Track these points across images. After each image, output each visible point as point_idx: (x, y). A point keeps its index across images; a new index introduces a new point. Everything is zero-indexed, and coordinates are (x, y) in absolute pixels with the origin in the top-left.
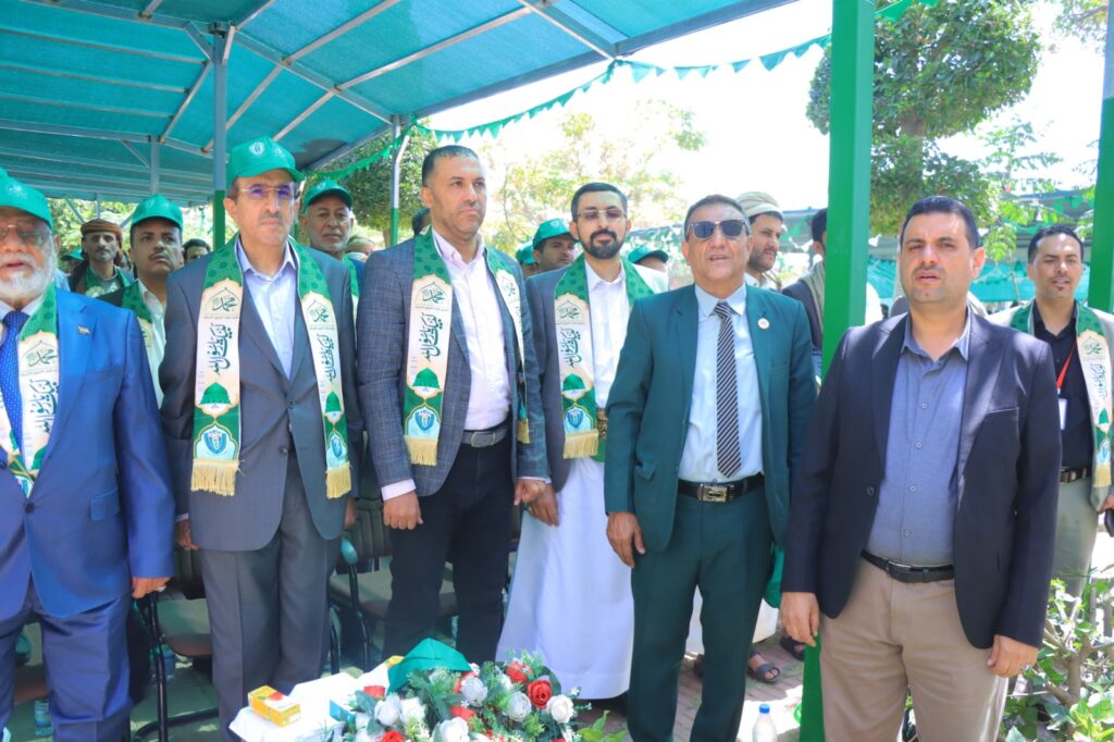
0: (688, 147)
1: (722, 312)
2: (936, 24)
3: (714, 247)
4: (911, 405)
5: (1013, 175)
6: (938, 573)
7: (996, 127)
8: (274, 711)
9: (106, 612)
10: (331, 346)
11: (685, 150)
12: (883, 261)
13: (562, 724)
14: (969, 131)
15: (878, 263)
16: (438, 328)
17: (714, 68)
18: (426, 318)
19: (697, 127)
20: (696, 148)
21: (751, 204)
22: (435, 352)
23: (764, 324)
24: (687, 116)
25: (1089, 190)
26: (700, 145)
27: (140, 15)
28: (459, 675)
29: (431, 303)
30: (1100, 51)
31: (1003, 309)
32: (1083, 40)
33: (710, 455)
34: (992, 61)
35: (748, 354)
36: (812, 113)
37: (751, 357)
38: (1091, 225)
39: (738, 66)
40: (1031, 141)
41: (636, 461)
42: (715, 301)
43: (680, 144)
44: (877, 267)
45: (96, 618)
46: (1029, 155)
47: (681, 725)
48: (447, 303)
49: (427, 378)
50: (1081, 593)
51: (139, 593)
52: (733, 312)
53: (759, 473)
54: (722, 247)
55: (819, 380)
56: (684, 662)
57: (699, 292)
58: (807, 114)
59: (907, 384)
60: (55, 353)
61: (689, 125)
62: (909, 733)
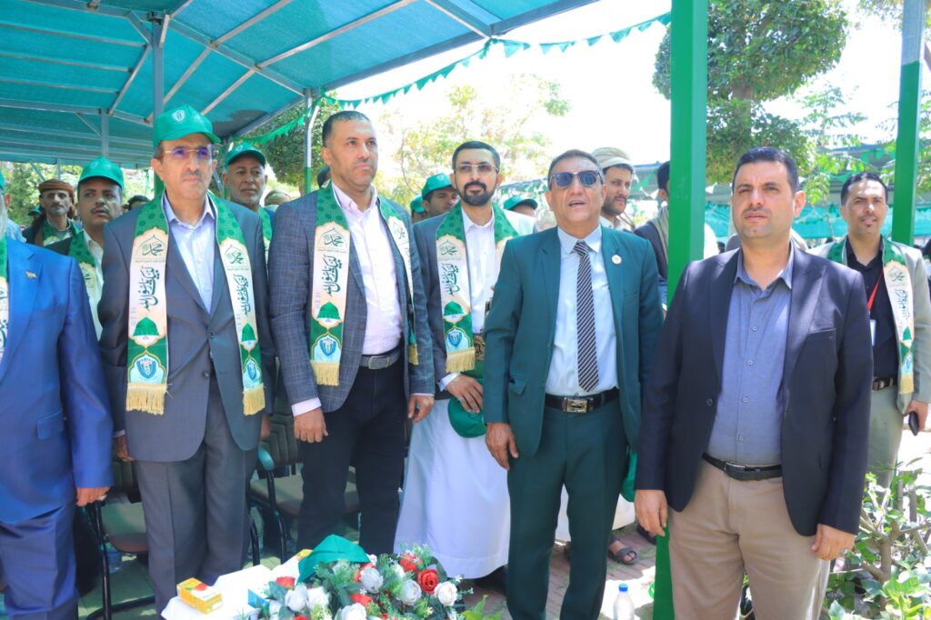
0: (555, 112)
1: (581, 250)
2: (760, 4)
3: (573, 194)
4: (743, 328)
5: (827, 132)
6: (768, 472)
7: (811, 92)
8: (199, 600)
9: (54, 517)
10: (246, 284)
11: (553, 116)
12: (720, 206)
13: (448, 607)
14: (789, 95)
15: (715, 207)
16: (338, 268)
17: (573, 44)
18: (327, 259)
19: (562, 97)
20: (562, 114)
21: (603, 158)
22: (336, 288)
23: (617, 260)
24: (553, 87)
25: (890, 143)
26: (565, 111)
27: (88, 6)
28: (358, 566)
29: (331, 246)
30: (897, 27)
31: (820, 244)
32: (883, 18)
33: (572, 372)
34: (807, 35)
35: (605, 286)
36: (657, 82)
37: (606, 289)
38: (892, 173)
39: (592, 41)
40: (840, 103)
41: (509, 379)
42: (575, 241)
43: (549, 110)
44: (715, 211)
45: (46, 522)
46: (839, 115)
47: (553, 602)
48: (345, 246)
49: (329, 311)
50: (889, 485)
51: (83, 501)
52: (590, 250)
53: (615, 387)
54: (580, 194)
55: (665, 307)
56: (554, 547)
57: (561, 233)
58: (653, 82)
59: (740, 310)
60: (5, 294)
61: (556, 94)
62: (746, 608)
